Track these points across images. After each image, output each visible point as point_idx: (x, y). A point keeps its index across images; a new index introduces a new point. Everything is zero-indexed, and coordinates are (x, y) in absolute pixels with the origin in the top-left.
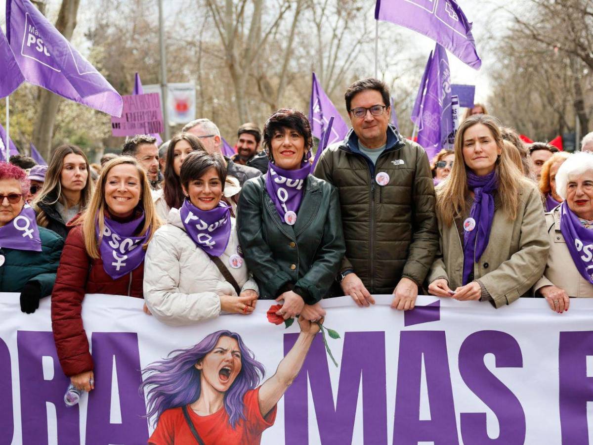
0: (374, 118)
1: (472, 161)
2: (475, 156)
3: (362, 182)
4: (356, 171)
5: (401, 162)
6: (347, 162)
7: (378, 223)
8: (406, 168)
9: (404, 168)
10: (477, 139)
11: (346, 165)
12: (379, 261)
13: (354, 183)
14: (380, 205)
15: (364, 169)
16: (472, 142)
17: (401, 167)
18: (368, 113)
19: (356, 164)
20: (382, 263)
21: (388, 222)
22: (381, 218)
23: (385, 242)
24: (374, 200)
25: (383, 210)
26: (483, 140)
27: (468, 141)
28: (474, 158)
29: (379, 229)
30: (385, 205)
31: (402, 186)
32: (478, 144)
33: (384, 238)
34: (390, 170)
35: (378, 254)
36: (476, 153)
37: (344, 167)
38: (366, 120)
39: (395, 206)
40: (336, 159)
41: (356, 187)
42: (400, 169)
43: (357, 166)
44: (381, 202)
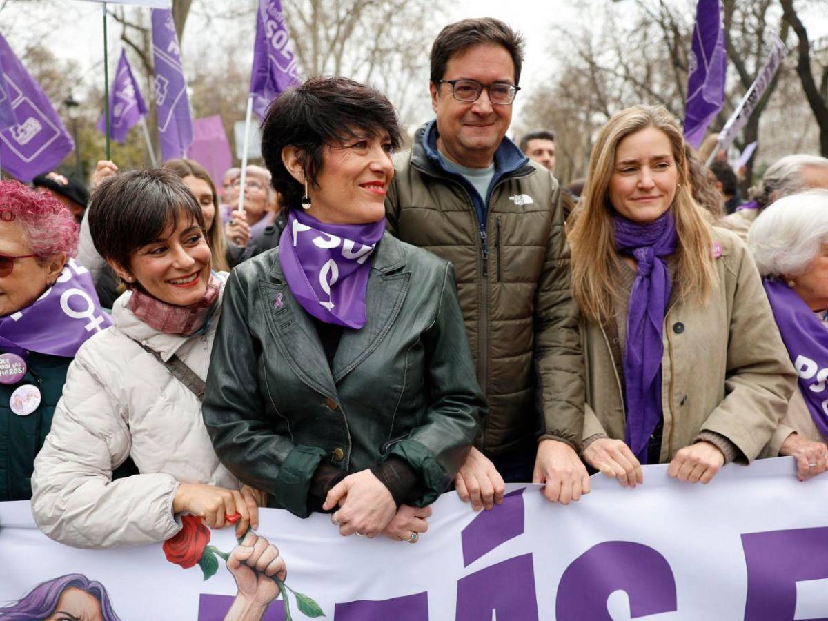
0: (493, 108)
1: (629, 204)
2: (637, 194)
3: (463, 237)
4: (449, 214)
5: (526, 199)
6: (427, 195)
7: (495, 323)
8: (539, 209)
9: (536, 211)
10: (646, 161)
11: (427, 202)
12: (498, 396)
13: (449, 239)
14: (498, 285)
15: (464, 210)
16: (634, 166)
17: (529, 209)
18: (484, 95)
19: (448, 198)
20: (502, 399)
21: (514, 318)
22: (500, 311)
23: (507, 360)
24: (486, 277)
25: (503, 295)
26: (658, 163)
27: (625, 163)
28: (635, 198)
29: (497, 335)
30: (508, 285)
31: (535, 245)
32: (646, 170)
33: (506, 351)
34: (511, 214)
35: (495, 384)
36: (642, 189)
37: (425, 205)
38: (476, 109)
39: (525, 285)
40: (403, 185)
41: (450, 248)
42: (528, 212)
43: (450, 205)
44: (499, 279)
